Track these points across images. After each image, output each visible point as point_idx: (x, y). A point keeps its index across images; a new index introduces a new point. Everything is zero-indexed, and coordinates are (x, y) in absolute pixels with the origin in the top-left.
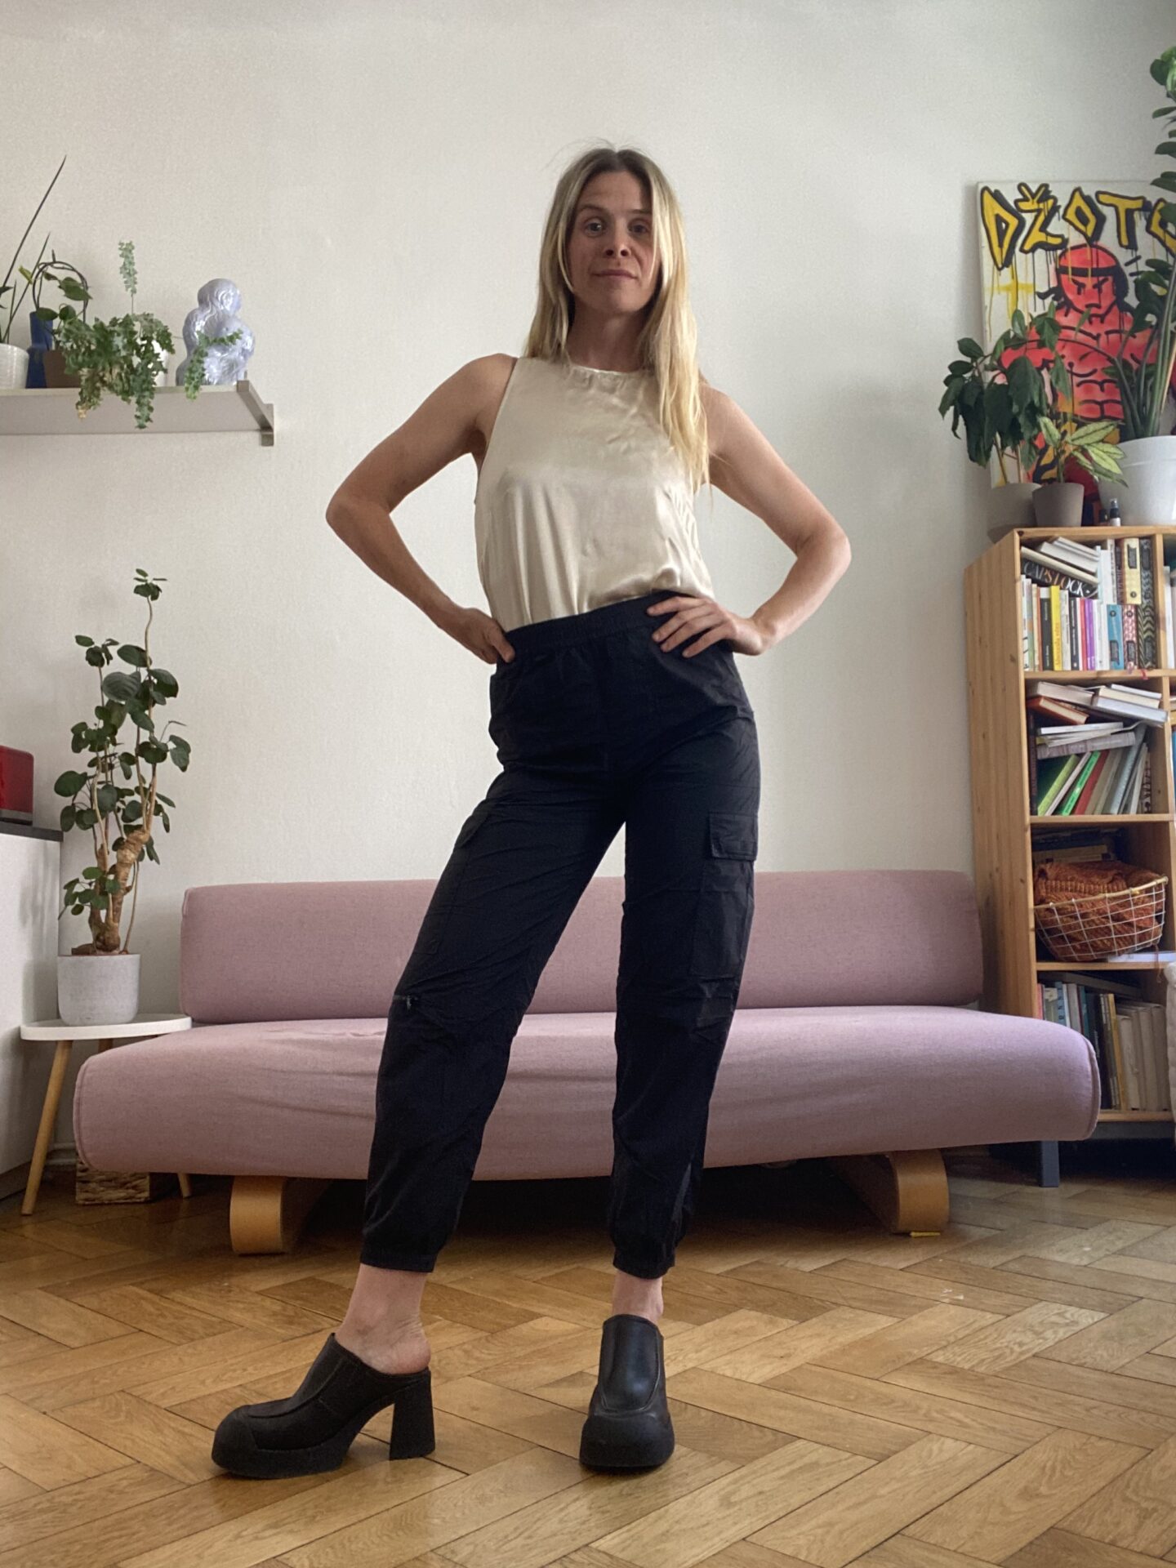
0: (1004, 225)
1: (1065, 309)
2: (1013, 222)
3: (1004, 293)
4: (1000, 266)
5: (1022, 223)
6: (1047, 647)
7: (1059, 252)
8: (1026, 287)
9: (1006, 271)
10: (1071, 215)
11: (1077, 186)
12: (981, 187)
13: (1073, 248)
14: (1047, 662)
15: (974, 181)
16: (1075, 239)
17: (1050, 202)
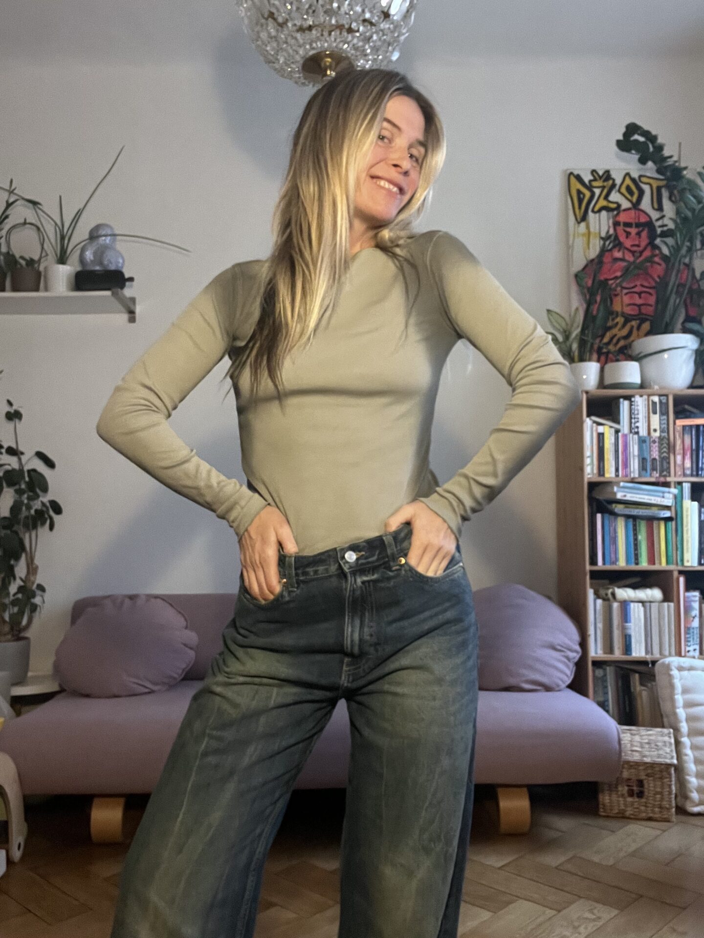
0: (582, 196)
1: (617, 249)
2: (588, 194)
3: (581, 238)
4: (579, 220)
5: (593, 194)
6: (601, 464)
7: (615, 213)
8: (595, 233)
9: (583, 225)
10: (623, 190)
11: (627, 171)
12: (569, 172)
13: (625, 210)
14: (601, 471)
15: (565, 168)
16: (626, 204)
17: (611, 182)
